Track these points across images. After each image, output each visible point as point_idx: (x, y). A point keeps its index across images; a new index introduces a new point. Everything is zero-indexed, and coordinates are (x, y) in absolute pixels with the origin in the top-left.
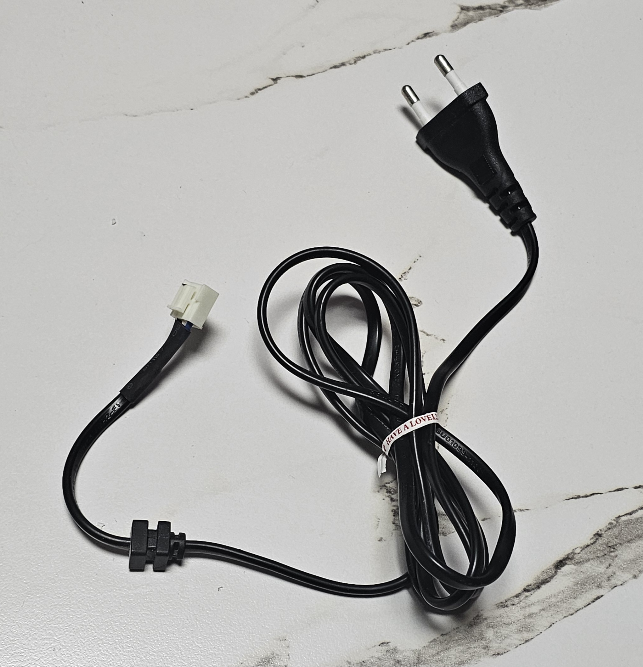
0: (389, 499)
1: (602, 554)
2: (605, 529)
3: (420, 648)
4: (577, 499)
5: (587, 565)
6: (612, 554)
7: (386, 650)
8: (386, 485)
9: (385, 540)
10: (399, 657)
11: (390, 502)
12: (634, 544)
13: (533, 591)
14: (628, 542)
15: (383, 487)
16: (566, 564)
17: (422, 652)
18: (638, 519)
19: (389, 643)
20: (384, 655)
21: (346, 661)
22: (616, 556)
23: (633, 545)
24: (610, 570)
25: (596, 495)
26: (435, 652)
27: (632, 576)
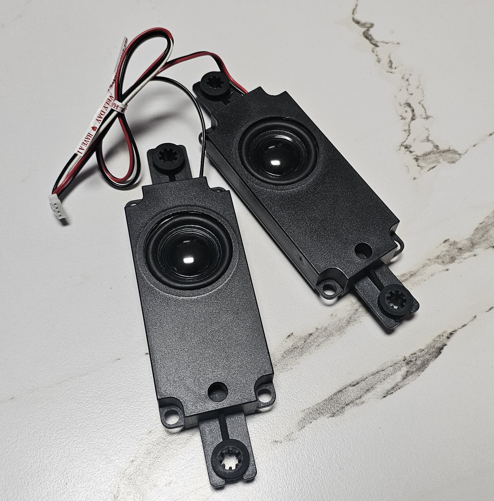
0: (408, 152)
3: (470, 236)
7: (449, 244)
8: (403, 144)
9: (417, 178)
10: (459, 246)
11: (410, 154)
15: (401, 146)
17: (472, 239)
19: (449, 240)
20: (449, 248)
21: (427, 259)
26: (480, 236)
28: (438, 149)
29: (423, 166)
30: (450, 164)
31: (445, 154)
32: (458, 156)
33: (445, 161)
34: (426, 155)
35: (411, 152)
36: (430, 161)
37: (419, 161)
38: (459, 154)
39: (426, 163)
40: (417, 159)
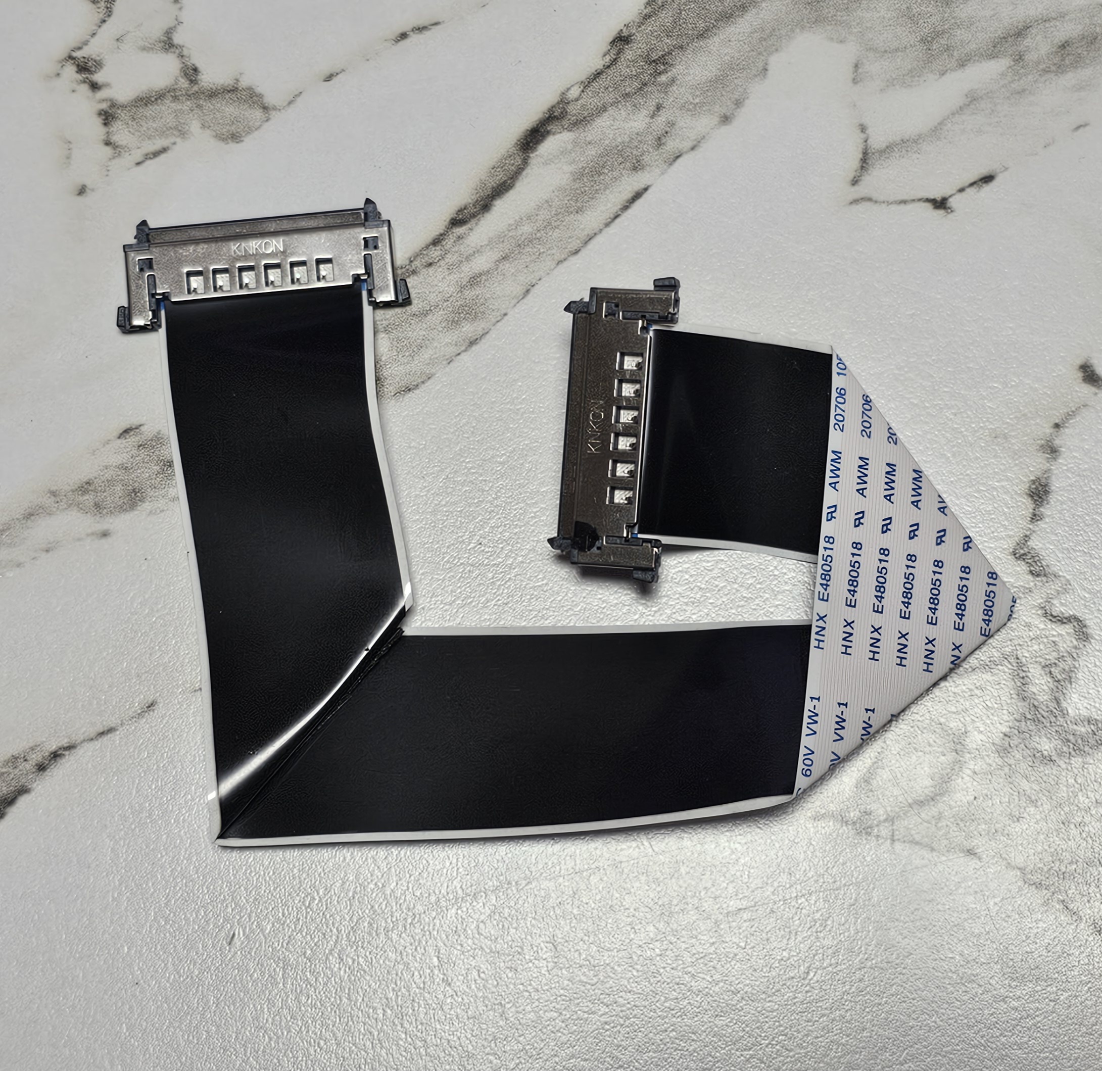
28: (193, 82)
29: (123, 143)
30: (222, 144)
31: (217, 103)
32: (258, 114)
33: (208, 132)
34: (145, 101)
35: (95, 87)
36: (155, 125)
37: (117, 126)
38: (265, 108)
39: (137, 133)
40: (107, 117)
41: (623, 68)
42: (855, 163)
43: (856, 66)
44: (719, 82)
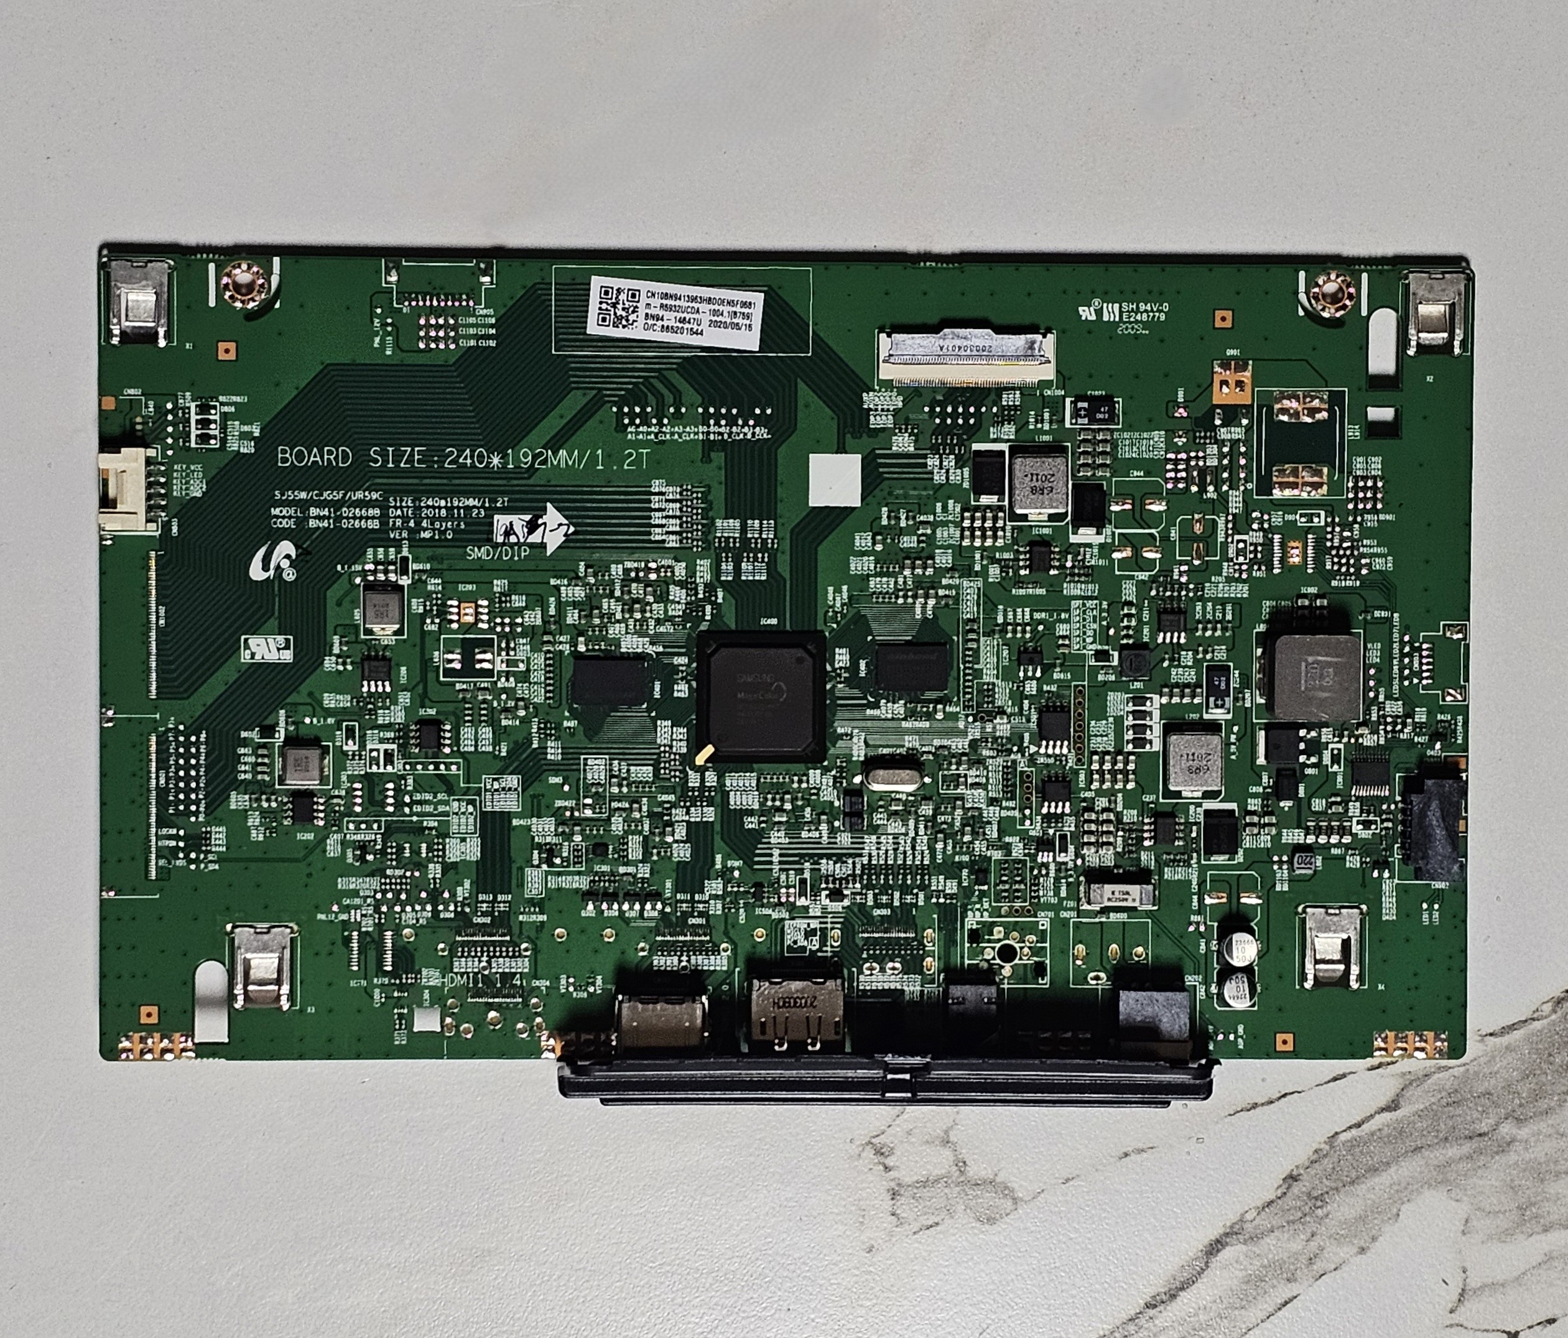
0: (881, 1167)
1: (1300, 1214)
2: (1307, 1164)
4: (1252, 1111)
5: (1270, 1240)
6: (1319, 1212)
8: (873, 1140)
9: (878, 1250)
11: (883, 1173)
12: (1363, 1186)
13: (1161, 1308)
14: (1352, 1183)
15: (867, 1145)
16: (1227, 1244)
18: (1373, 1134)
22: (1327, 1215)
23: (1361, 1189)
24: (1313, 1244)
25: (1289, 1097)
27: (1355, 1250)
28: (962, 1173)
29: (905, 1216)
30: (978, 1224)
31: (979, 1192)
32: (1009, 1203)
33: (969, 1214)
34: (925, 1184)
35: (887, 1168)
36: (929, 1204)
37: (901, 1202)
38: (1015, 1200)
39: (916, 1210)
40: (894, 1195)
41: (1289, 1201)
42: (1456, 1297)
43: (1467, 1221)
44: (1362, 1219)
